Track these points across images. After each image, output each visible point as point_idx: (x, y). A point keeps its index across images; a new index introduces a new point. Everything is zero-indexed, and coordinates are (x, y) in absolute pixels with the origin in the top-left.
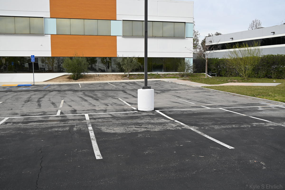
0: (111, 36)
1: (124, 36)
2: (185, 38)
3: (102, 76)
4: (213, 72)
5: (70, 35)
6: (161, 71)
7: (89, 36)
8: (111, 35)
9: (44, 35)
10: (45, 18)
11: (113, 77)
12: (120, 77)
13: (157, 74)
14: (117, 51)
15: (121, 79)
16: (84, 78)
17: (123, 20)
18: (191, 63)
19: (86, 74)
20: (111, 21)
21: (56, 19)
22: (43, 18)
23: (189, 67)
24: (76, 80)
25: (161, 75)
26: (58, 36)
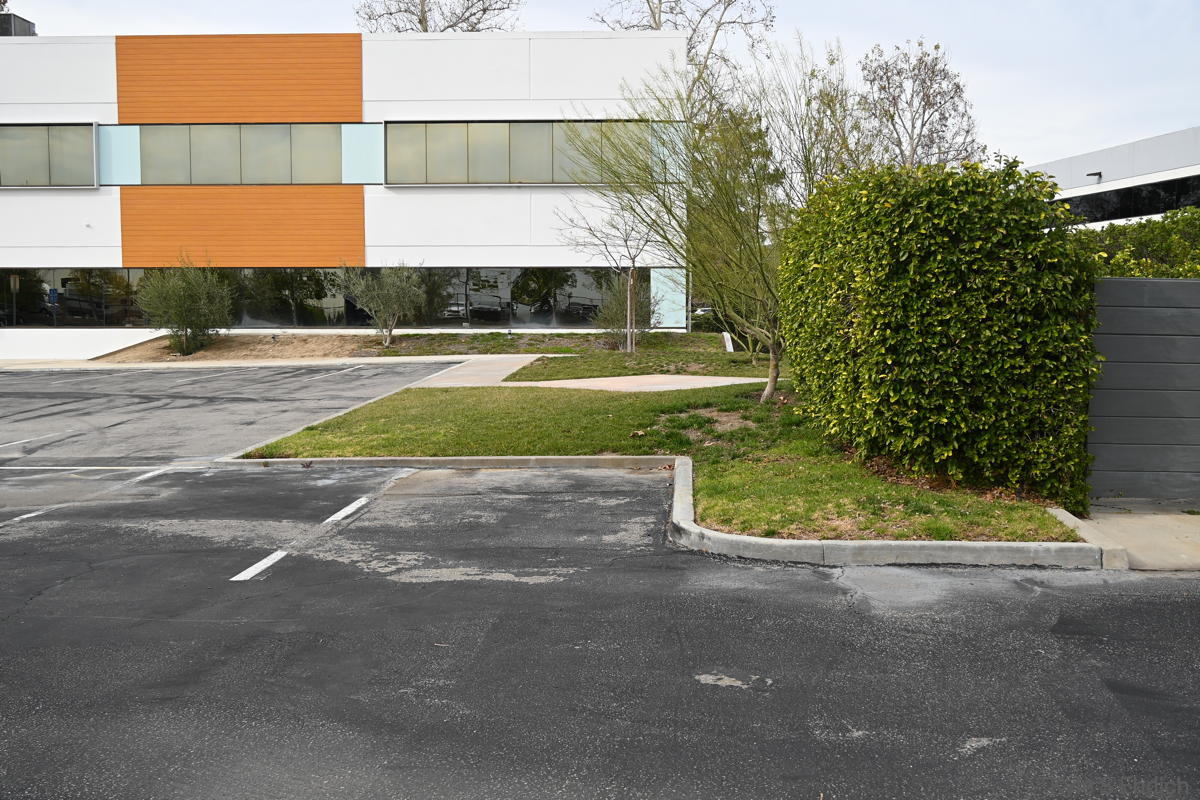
0: (341, 184)
1: (390, 185)
3: (289, 341)
5: (191, 185)
7: (259, 189)
8: (343, 182)
9: (96, 189)
10: (100, 125)
11: (329, 345)
12: (351, 347)
14: (367, 243)
16: (219, 349)
17: (386, 123)
19: (223, 331)
20: (343, 125)
21: (138, 127)
22: (91, 124)
24: (187, 354)
25: (524, 341)
26: (147, 190)
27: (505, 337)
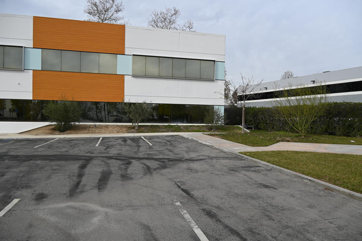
0: (117, 74)
1: (134, 76)
2: (214, 81)
3: (101, 127)
4: (249, 125)
5: (61, 71)
6: (183, 122)
7: (87, 74)
9: (23, 71)
10: (25, 48)
11: (116, 129)
12: (125, 129)
13: (177, 126)
14: (125, 95)
15: (126, 132)
16: (75, 130)
17: (133, 55)
18: (222, 112)
19: (77, 123)
20: (118, 55)
21: (41, 49)
22: (22, 47)
23: (219, 118)
24: (62, 132)
25: (182, 128)
26: (44, 72)
27: (175, 126)
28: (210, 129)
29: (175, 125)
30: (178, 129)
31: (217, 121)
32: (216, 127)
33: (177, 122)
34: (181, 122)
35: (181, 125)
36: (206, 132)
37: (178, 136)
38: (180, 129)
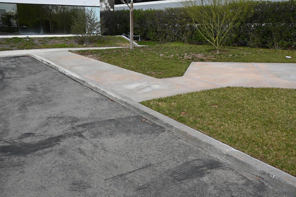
6: (38, 32)
13: (28, 40)
18: (97, 16)
23: (93, 25)
25: (36, 41)
27: (24, 40)
28: (81, 42)
29: (25, 38)
30: (31, 44)
31: (91, 30)
32: (89, 38)
33: (29, 32)
34: (36, 32)
35: (35, 38)
36: (75, 47)
37: (28, 56)
38: (33, 44)
